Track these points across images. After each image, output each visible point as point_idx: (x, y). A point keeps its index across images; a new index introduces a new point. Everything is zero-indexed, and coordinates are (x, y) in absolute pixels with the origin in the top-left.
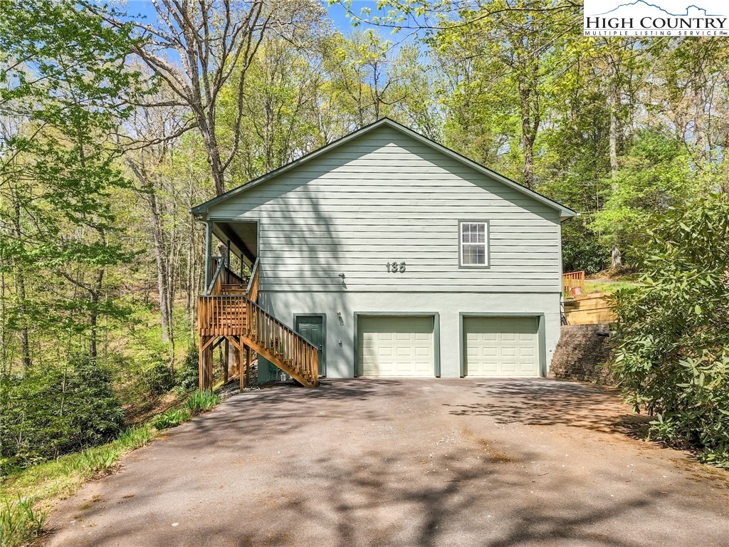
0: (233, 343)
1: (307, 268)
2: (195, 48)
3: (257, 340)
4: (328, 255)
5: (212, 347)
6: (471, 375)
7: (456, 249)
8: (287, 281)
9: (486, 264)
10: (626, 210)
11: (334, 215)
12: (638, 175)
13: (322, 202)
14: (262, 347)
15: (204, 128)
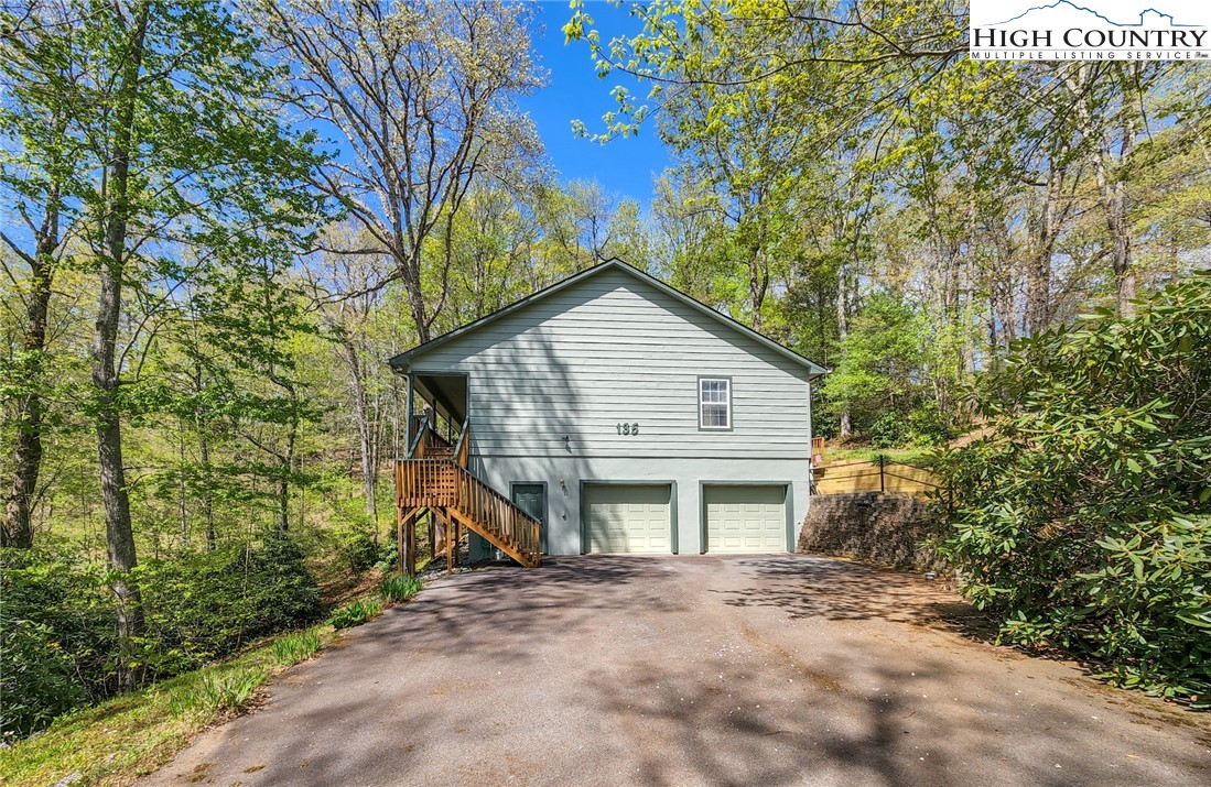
0: (440, 517)
1: (541, 421)
2: (397, 190)
3: (465, 511)
4: (565, 406)
5: (414, 520)
6: (712, 551)
7: (695, 408)
8: (519, 436)
9: (728, 427)
10: (862, 375)
11: (569, 361)
12: (872, 338)
13: (556, 346)
14: (474, 520)
15: (408, 279)
